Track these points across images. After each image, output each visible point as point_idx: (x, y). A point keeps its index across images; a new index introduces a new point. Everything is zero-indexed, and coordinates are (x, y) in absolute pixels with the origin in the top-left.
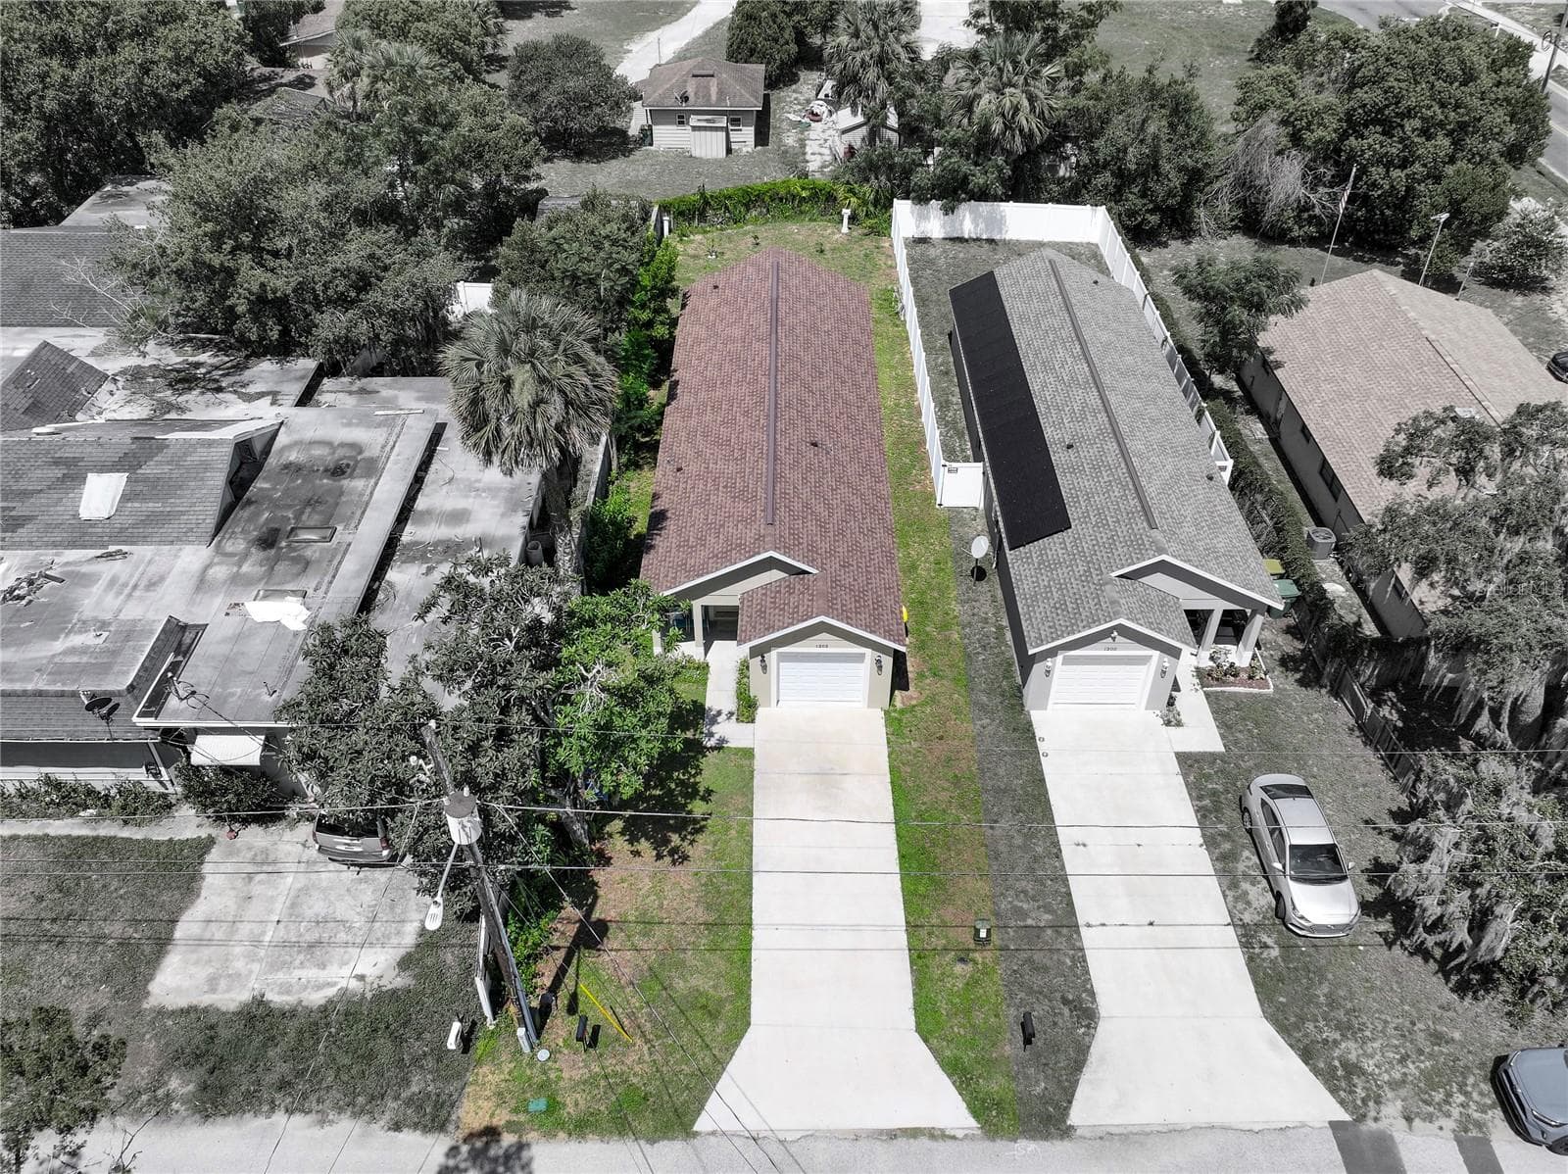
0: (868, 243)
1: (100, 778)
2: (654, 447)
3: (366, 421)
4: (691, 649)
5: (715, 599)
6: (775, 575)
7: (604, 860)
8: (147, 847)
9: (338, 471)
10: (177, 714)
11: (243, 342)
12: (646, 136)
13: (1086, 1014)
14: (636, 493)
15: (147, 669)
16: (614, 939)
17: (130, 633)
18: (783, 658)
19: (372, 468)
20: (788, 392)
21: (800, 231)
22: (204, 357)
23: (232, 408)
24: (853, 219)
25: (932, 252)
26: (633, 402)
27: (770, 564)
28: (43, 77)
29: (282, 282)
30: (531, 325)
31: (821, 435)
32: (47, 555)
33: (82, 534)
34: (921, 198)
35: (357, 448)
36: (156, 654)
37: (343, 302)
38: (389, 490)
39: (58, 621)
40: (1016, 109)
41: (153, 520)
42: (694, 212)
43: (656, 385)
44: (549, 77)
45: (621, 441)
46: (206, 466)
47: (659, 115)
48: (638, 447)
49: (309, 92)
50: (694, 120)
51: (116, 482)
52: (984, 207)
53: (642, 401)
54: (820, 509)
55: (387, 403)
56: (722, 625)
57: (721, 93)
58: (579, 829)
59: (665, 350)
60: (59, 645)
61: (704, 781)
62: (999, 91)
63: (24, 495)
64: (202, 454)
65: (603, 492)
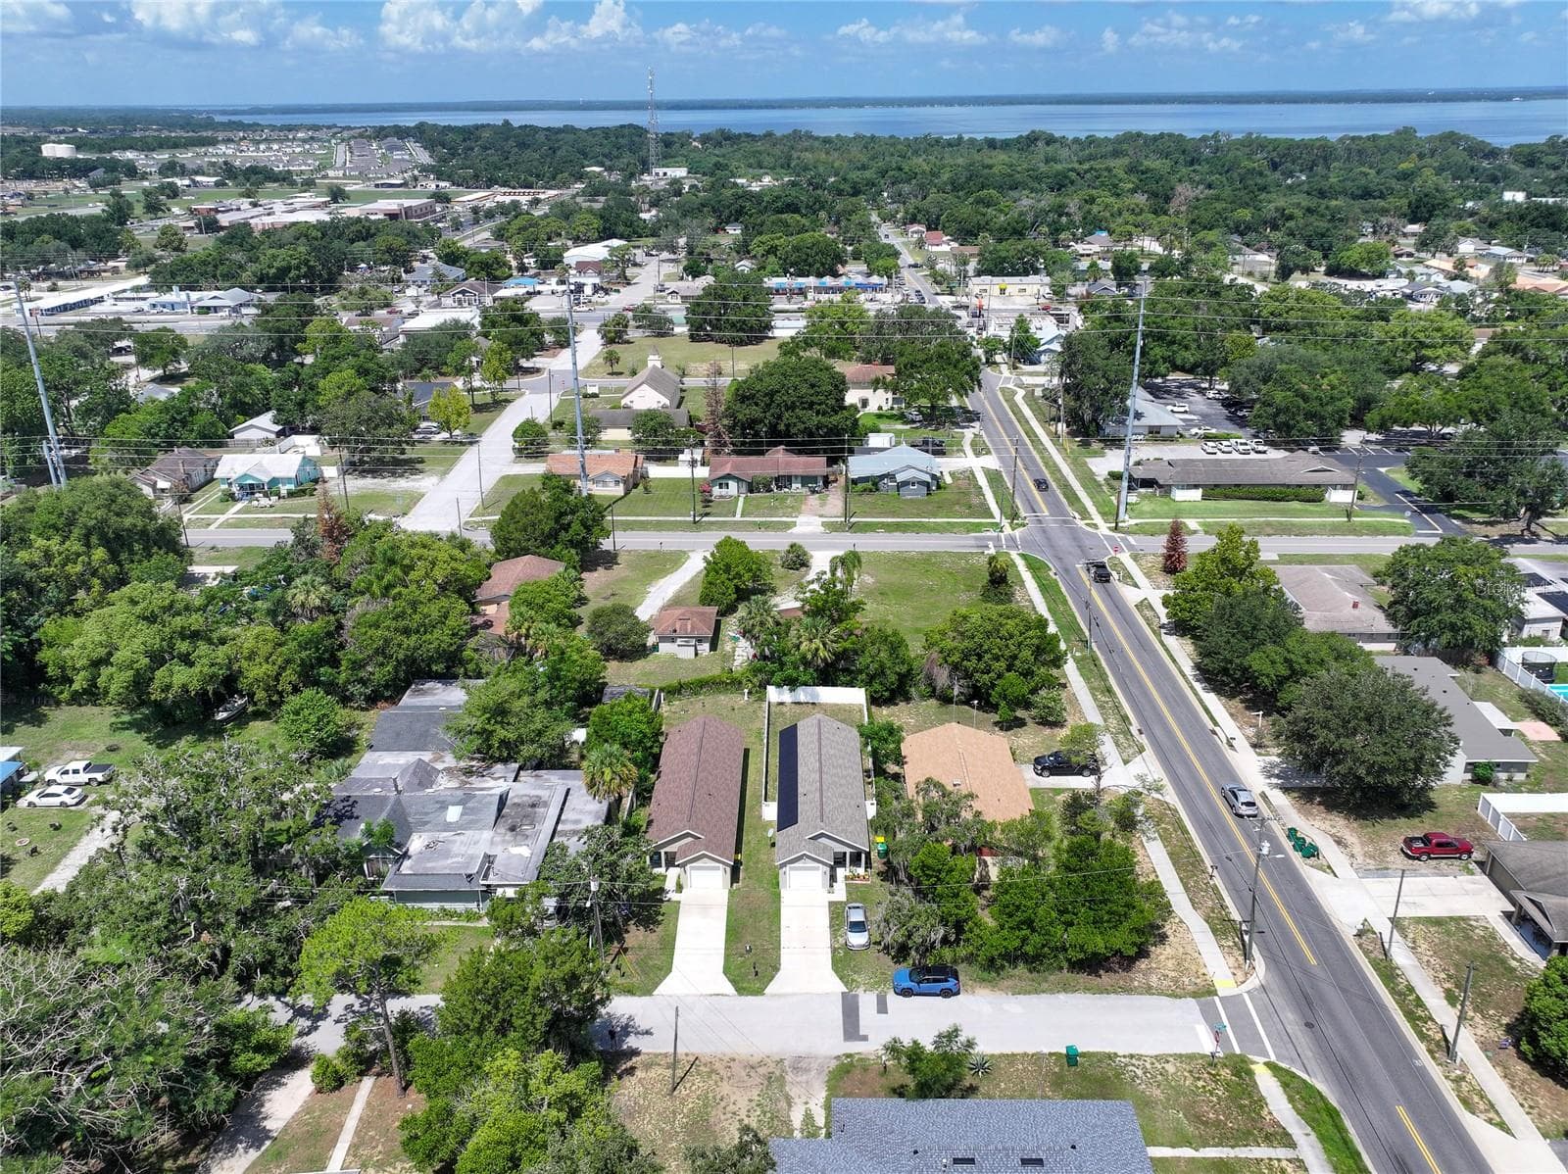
0: (756, 705)
1: (459, 907)
2: (650, 798)
3: (541, 787)
4: (661, 870)
5: (668, 849)
6: (690, 839)
7: (627, 932)
8: (475, 928)
9: (533, 806)
10: (492, 880)
11: (492, 757)
12: (655, 648)
13: (776, 969)
14: (642, 815)
15: (481, 867)
16: (629, 952)
17: (472, 857)
18: (692, 868)
19: (546, 804)
20: (701, 775)
21: (724, 699)
22: (474, 763)
23: (489, 783)
24: (750, 693)
25: (785, 709)
26: (643, 779)
27: (688, 835)
28: (400, 646)
29: (512, 736)
30: (611, 755)
31: (713, 791)
32: (437, 834)
33: (447, 827)
34: (779, 686)
35: (539, 797)
36: (483, 863)
37: (533, 742)
38: (553, 812)
39: (447, 854)
40: (817, 650)
41: (471, 822)
42: (674, 691)
43: (653, 772)
44: (609, 624)
45: (638, 795)
46: (490, 803)
47: (663, 639)
48: (645, 798)
49: (490, 630)
50: (679, 641)
51: (458, 809)
52: (809, 689)
53: (646, 779)
54: (708, 817)
55: (547, 780)
56: (671, 862)
57: (693, 628)
58: (620, 919)
59: (657, 758)
60: (449, 861)
61: (662, 911)
62: (811, 640)
63: (427, 814)
64: (488, 799)
65: (630, 814)
